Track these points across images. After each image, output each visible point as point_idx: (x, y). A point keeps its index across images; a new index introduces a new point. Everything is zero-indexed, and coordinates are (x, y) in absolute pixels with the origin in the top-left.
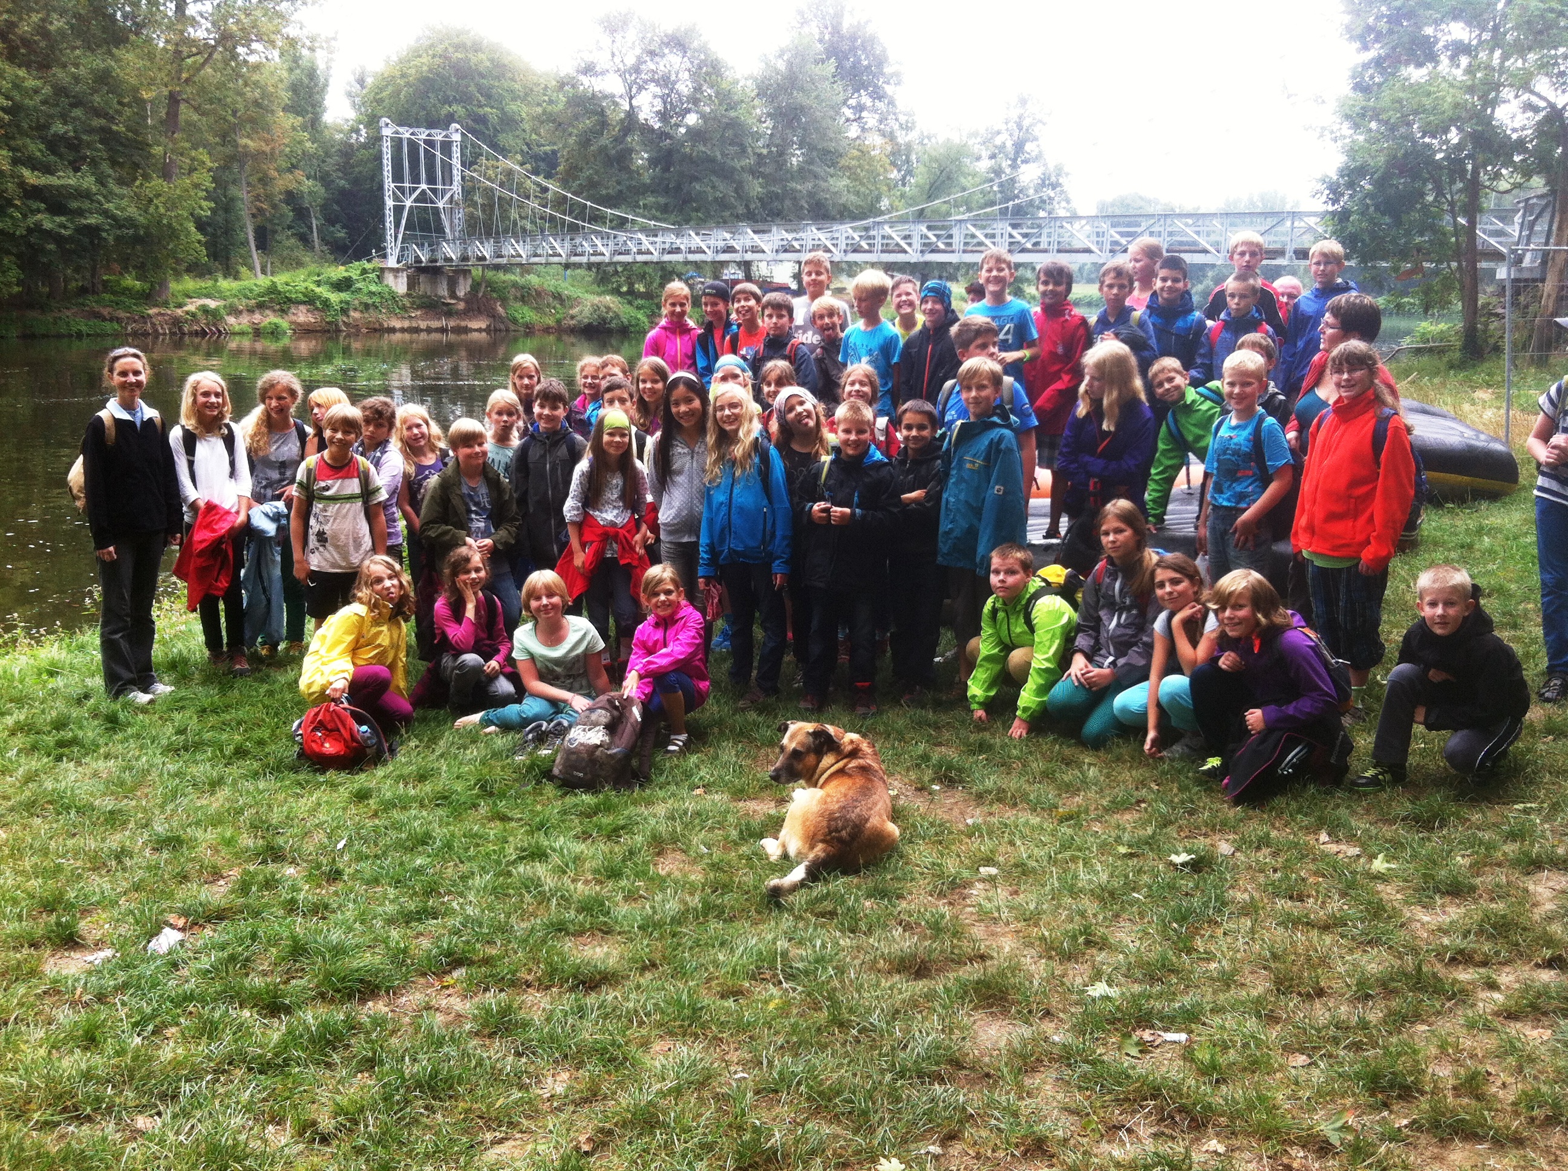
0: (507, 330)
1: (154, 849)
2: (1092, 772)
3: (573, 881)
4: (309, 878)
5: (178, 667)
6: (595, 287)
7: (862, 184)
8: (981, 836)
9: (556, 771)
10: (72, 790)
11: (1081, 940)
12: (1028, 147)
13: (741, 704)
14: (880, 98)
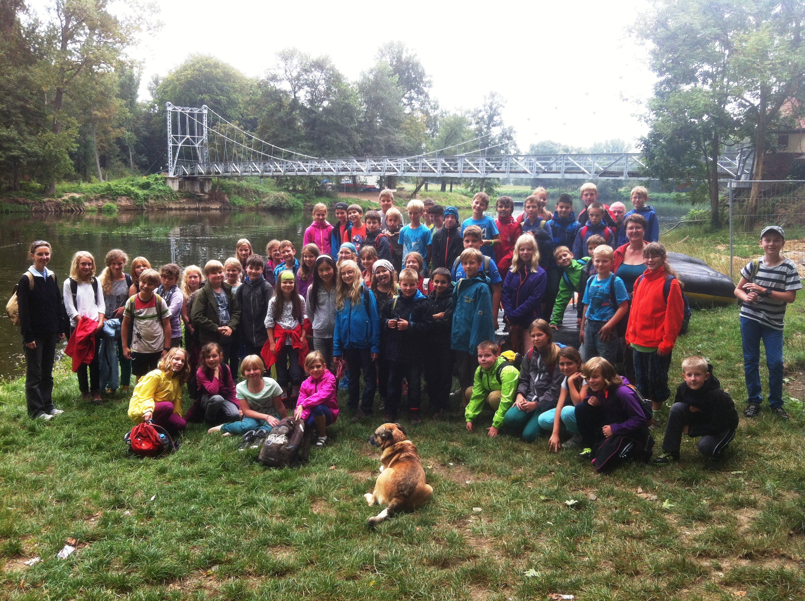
0: (230, 209)
1: (57, 501)
2: (528, 456)
3: (271, 517)
4: (138, 517)
5: (65, 400)
6: (276, 188)
7: (412, 136)
8: (473, 490)
9: (260, 457)
10: (14, 470)
11: (522, 547)
12: (495, 118)
13: (353, 419)
14: (421, 94)
